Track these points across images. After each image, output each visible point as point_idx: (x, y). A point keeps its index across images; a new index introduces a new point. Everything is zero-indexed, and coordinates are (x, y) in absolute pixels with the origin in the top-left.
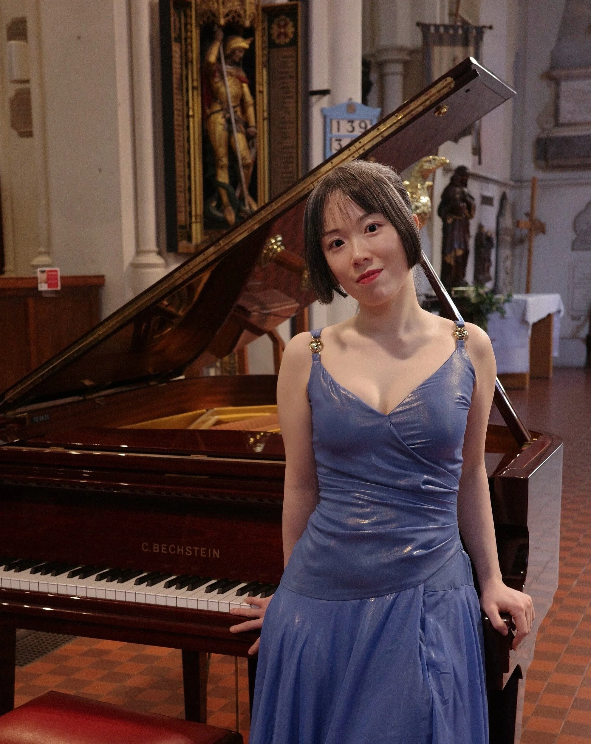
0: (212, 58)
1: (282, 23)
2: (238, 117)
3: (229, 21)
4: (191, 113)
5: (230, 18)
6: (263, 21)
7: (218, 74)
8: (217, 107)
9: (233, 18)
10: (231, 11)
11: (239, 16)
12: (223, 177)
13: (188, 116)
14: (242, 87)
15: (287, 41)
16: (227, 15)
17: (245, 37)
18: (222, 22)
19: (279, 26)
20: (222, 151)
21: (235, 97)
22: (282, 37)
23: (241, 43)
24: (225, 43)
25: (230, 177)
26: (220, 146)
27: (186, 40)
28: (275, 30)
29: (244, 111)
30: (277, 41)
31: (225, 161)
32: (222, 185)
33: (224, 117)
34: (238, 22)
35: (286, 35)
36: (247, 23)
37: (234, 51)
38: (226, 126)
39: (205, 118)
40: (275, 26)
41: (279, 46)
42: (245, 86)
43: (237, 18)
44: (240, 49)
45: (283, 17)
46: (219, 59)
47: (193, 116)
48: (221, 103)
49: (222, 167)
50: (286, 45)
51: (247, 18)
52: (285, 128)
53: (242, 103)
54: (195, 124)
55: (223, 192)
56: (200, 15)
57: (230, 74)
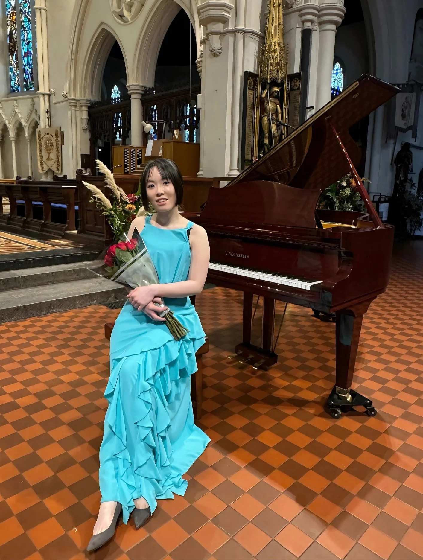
0: (264, 95)
1: (295, 81)
2: (274, 118)
3: (272, 81)
4: (256, 117)
5: (272, 80)
6: (288, 81)
7: (266, 101)
8: (266, 114)
9: (274, 80)
10: (273, 77)
11: (276, 79)
12: (266, 141)
13: (255, 118)
14: (277, 107)
15: (297, 88)
16: (271, 79)
17: (278, 87)
18: (269, 81)
19: (294, 83)
20: (266, 131)
21: (273, 110)
22: (295, 86)
23: (277, 89)
24: (270, 89)
25: (269, 142)
26: (265, 129)
27: (256, 89)
28: (293, 84)
29: (277, 116)
30: (293, 88)
31: (267, 135)
32: (265, 144)
33: (267, 118)
34: (276, 81)
35: (297, 86)
36: (279, 81)
37: (273, 92)
38: (268, 121)
39: (261, 118)
40: (293, 82)
41: (294, 90)
42: (278, 106)
43: (275, 80)
44: (276, 91)
45: (296, 78)
46: (267, 95)
47: (256, 118)
48: (267, 113)
49: (266, 138)
50: (296, 89)
51: (279, 79)
52: (294, 122)
53: (276, 112)
54: (257, 122)
55: (266, 147)
56: (261, 79)
57: (271, 101)
